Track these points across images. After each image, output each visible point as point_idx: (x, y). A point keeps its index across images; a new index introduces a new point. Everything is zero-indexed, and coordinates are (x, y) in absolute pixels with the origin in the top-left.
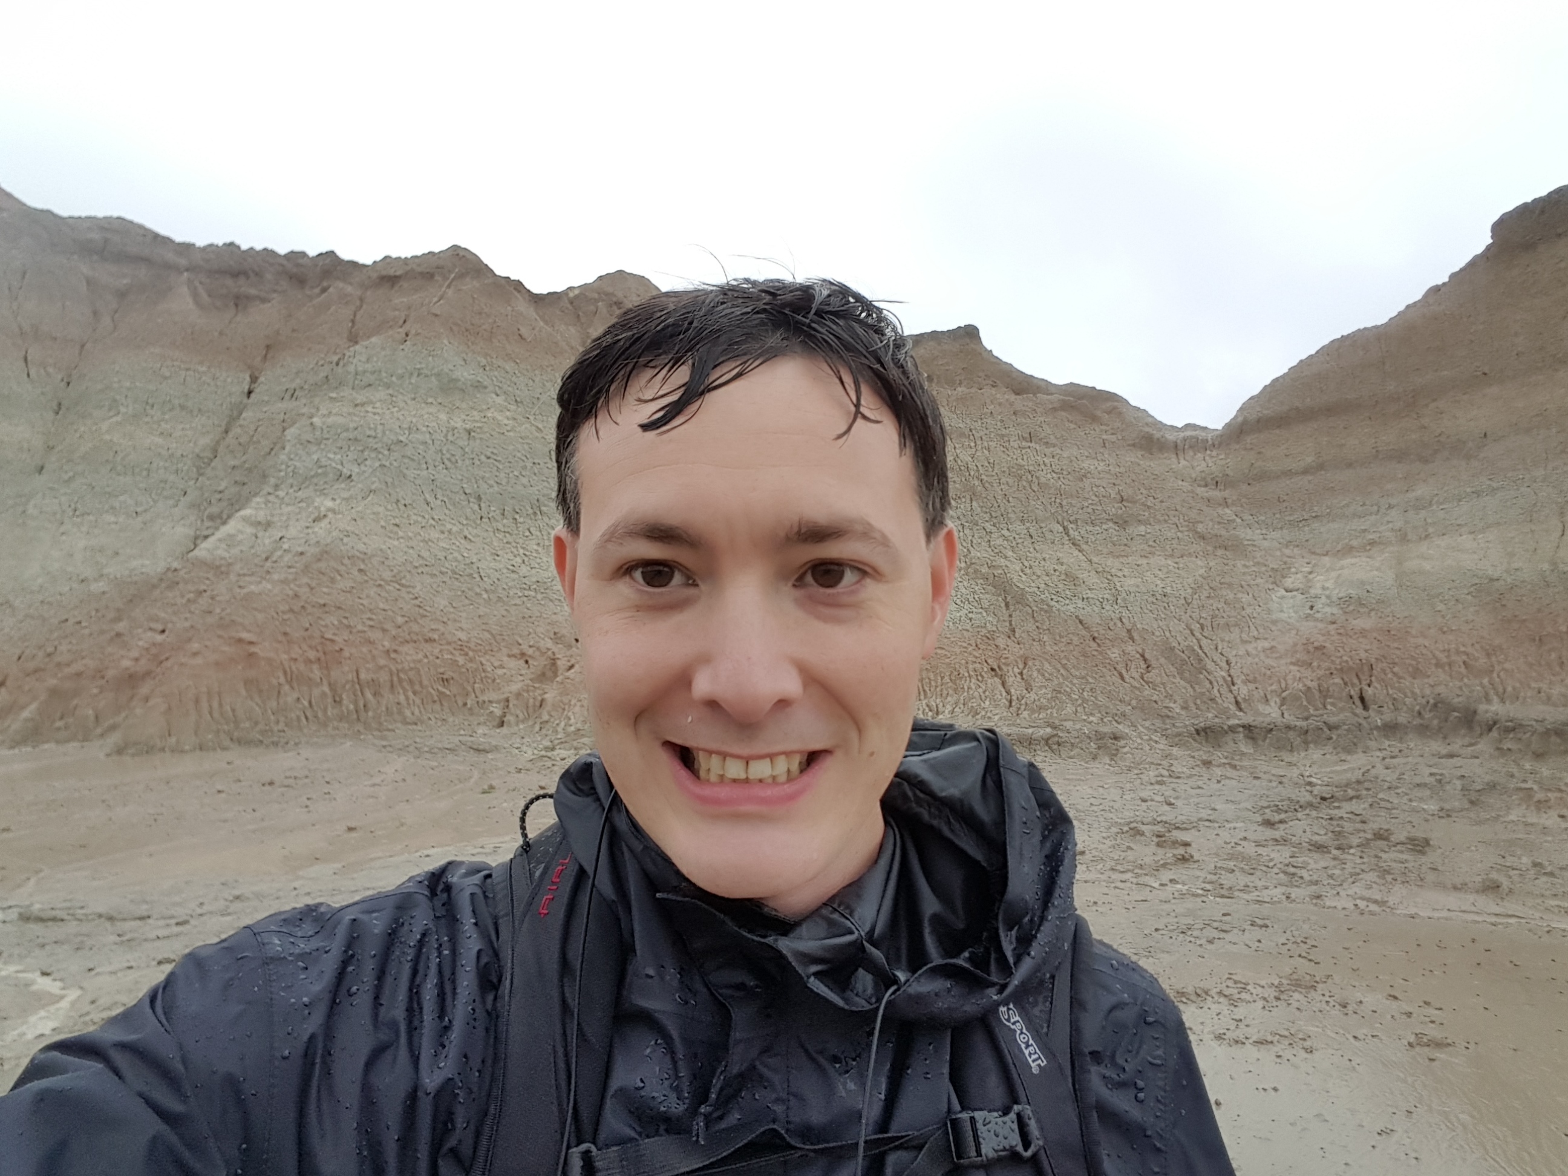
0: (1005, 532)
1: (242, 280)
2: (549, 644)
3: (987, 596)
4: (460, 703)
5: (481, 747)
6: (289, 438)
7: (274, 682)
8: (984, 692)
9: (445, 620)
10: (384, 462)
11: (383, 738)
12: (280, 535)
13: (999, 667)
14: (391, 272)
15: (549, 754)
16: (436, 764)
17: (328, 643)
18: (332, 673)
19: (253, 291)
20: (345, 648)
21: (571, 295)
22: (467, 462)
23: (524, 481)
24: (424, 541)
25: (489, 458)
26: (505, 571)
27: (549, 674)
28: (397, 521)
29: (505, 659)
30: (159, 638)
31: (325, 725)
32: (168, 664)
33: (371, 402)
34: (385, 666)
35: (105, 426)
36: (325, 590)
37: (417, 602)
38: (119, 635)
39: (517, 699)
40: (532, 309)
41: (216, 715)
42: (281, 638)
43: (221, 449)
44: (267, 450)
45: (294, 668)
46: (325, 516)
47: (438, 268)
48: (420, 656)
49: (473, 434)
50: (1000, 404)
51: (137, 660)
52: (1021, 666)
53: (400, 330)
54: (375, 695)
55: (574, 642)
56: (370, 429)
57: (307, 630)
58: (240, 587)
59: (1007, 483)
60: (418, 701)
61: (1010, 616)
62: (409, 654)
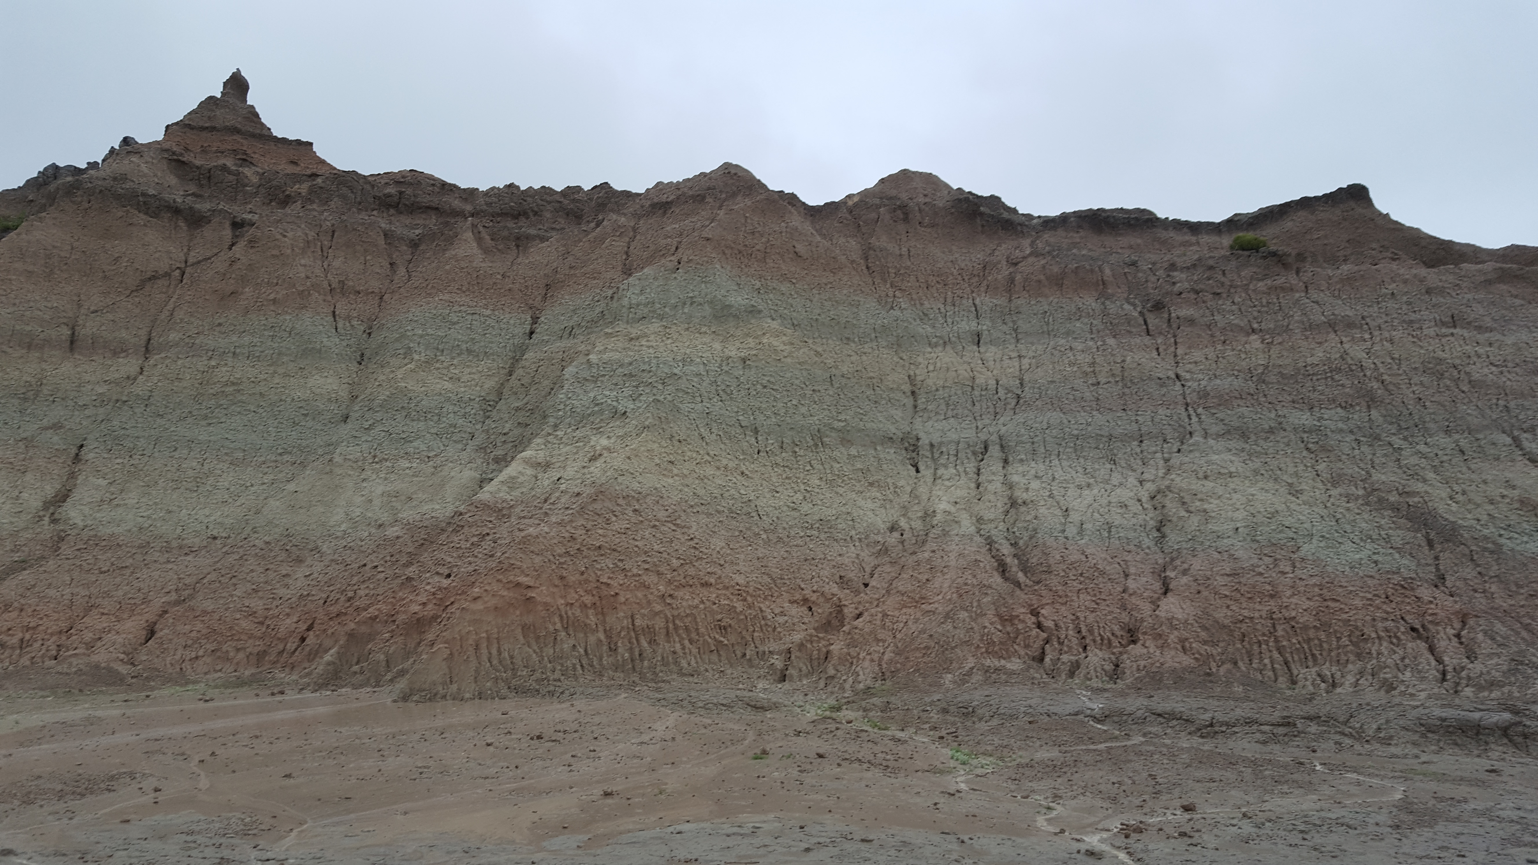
0: (1422, 448)
1: (522, 221)
2: (835, 589)
3: (1400, 532)
4: (739, 654)
5: (758, 704)
6: (567, 376)
7: (551, 628)
8: (1403, 659)
9: (722, 562)
10: (658, 397)
11: (658, 690)
12: (558, 476)
13: (1423, 626)
14: (664, 198)
15: (834, 715)
16: (709, 721)
17: (603, 587)
18: (607, 619)
19: (532, 231)
20: (622, 593)
21: (850, 203)
22: (743, 393)
23: (803, 410)
24: (698, 478)
25: (765, 387)
26: (785, 508)
27: (835, 623)
28: (672, 458)
29: (786, 605)
30: (445, 582)
31: (601, 675)
32: (451, 609)
33: (646, 336)
34: (661, 611)
35: (400, 374)
36: (600, 531)
37: (692, 543)
38: (409, 579)
39: (800, 650)
40: (808, 223)
41: (495, 662)
42: (557, 582)
43: (506, 392)
44: (548, 389)
45: (570, 613)
46: (600, 455)
47: (709, 189)
48: (696, 601)
49: (748, 362)
50: (1405, 282)
51: (424, 604)
52: (1457, 625)
53: (672, 258)
54: (650, 643)
55: (862, 587)
56: (644, 363)
57: (582, 573)
58: (520, 530)
59: (1421, 383)
60: (695, 651)
61: (1437, 558)
62: (686, 599)
